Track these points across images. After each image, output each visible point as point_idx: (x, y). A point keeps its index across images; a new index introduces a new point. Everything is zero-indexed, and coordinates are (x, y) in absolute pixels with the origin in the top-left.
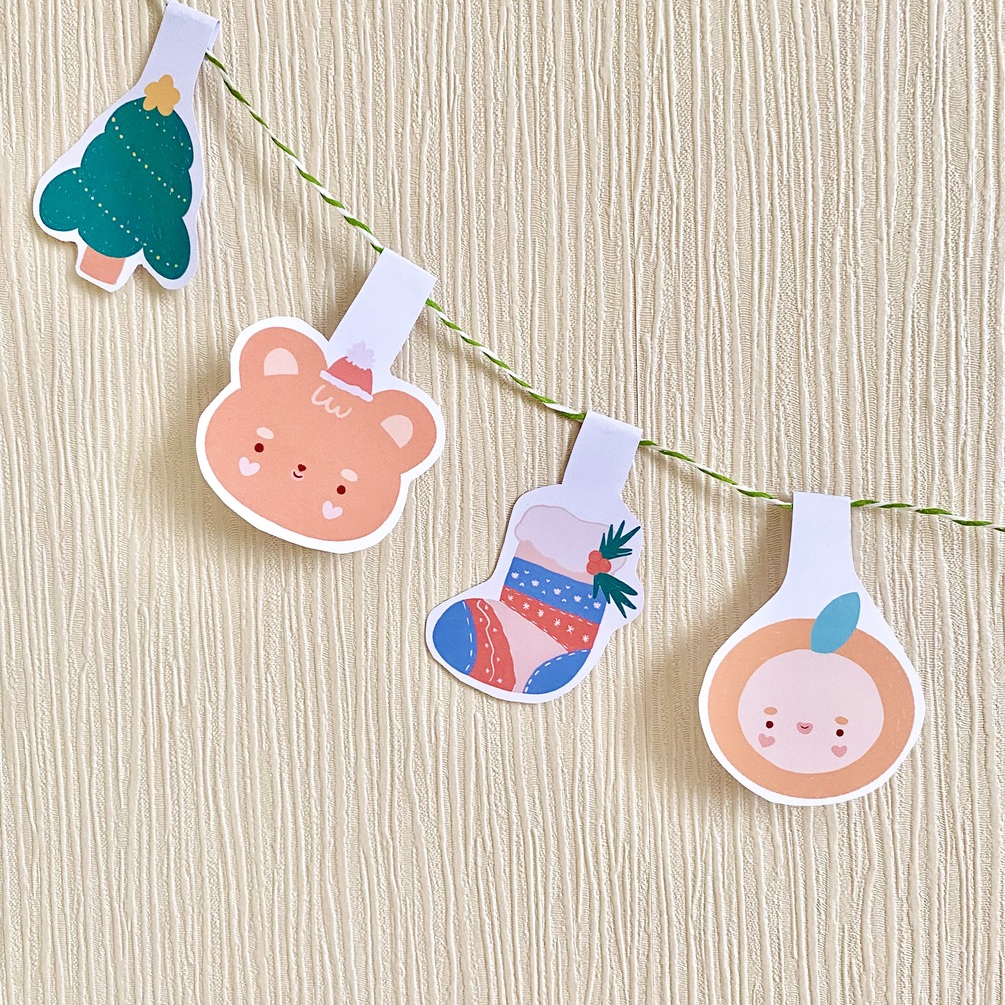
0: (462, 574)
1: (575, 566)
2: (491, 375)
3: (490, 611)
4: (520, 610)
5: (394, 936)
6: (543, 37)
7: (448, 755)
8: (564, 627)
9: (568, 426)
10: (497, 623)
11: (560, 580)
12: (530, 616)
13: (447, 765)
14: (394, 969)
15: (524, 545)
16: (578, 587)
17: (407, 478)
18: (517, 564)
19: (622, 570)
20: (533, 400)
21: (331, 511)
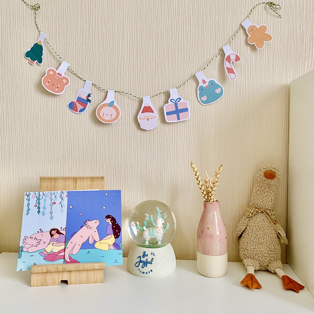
0: (72, 99)
1: (85, 98)
2: (76, 75)
3: (75, 103)
4: (78, 103)
5: (63, 141)
6: (82, 38)
7: (70, 120)
8: (83, 105)
9: (84, 82)
10: (76, 104)
11: (83, 99)
12: (80, 103)
13: (70, 121)
14: (63, 145)
15: (79, 95)
16: (85, 100)
17: (65, 87)
18: (78, 97)
19: (90, 98)
20: (80, 78)
21: (56, 90)
